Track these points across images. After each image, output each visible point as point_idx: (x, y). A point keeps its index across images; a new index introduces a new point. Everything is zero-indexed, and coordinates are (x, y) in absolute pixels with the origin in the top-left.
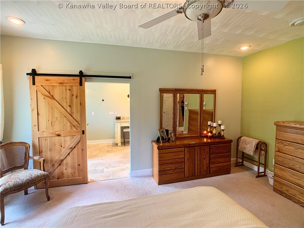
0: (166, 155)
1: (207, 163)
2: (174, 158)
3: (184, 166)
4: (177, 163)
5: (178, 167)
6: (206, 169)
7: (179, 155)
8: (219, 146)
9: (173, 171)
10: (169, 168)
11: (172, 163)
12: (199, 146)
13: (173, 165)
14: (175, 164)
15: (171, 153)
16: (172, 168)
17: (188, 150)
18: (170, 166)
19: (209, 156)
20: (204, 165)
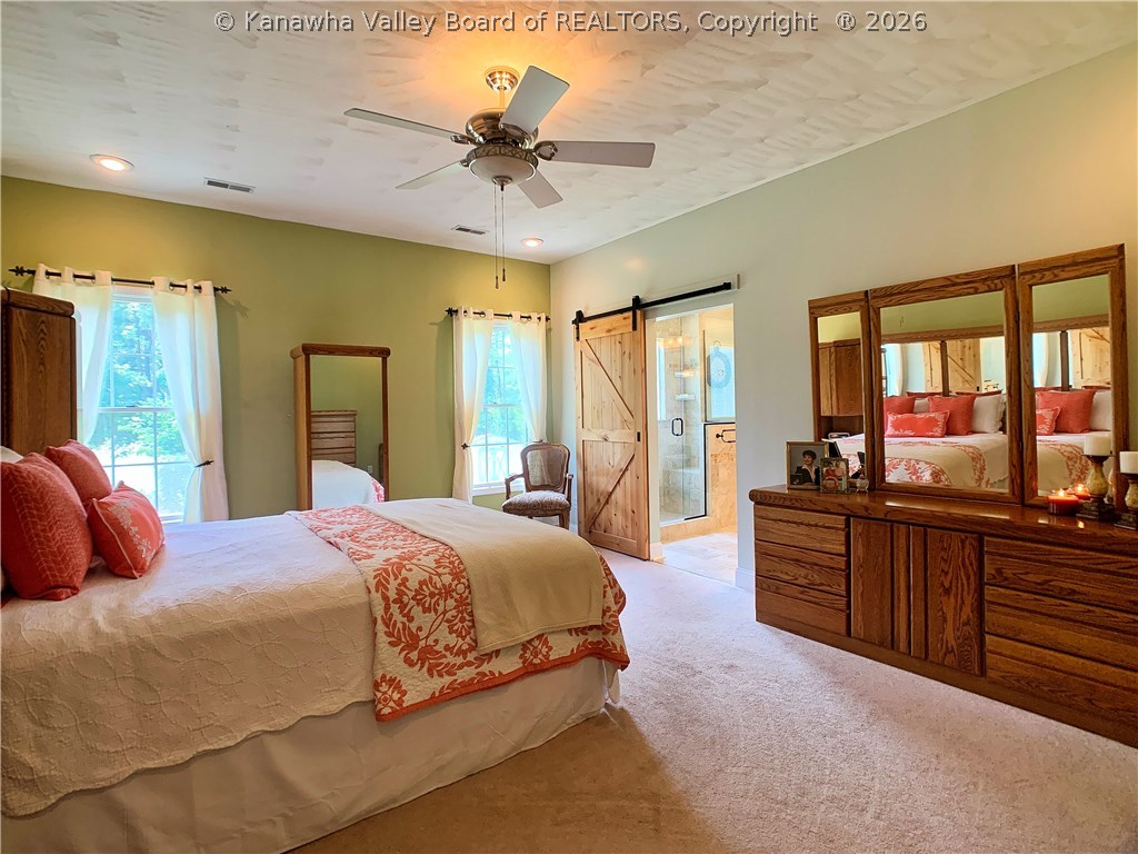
0: (776, 526)
1: (964, 617)
2: (802, 545)
3: (843, 587)
4: (817, 568)
5: (823, 584)
6: (959, 646)
7: (824, 540)
8: (1050, 553)
9: (802, 593)
10: (786, 573)
11: (798, 560)
12: (913, 524)
13: (803, 572)
14: (808, 566)
15: (795, 523)
16: (797, 579)
17: (860, 531)
18: (793, 570)
19: (973, 586)
20: (945, 620)
